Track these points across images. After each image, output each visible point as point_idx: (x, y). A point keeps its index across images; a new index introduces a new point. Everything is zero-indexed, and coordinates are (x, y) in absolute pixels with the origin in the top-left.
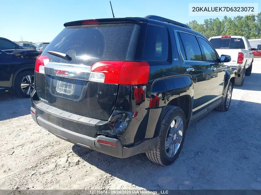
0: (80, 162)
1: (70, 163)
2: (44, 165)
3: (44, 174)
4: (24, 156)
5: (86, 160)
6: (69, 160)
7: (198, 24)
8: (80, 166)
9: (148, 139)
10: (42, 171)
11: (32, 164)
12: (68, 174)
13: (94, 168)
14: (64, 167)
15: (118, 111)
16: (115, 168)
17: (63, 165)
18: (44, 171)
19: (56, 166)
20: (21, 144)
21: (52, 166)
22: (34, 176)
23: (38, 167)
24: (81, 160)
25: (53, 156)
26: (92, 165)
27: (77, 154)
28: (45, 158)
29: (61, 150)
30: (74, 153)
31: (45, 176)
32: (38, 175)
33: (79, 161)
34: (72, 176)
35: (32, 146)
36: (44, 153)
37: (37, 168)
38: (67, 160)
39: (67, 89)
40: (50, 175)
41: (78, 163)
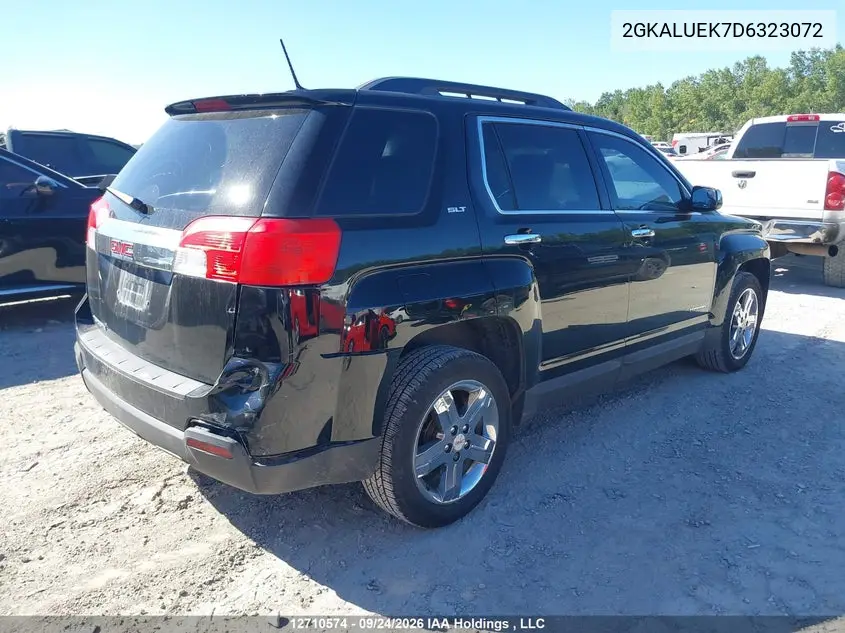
0: (192, 503)
1: (161, 502)
2: (95, 502)
3: (83, 526)
4: (57, 477)
5: (211, 499)
6: (165, 495)
7: (766, 71)
8: (187, 513)
9: (344, 443)
10: (82, 518)
11: (66, 498)
12: (146, 530)
13: (223, 521)
14: (143, 513)
15: (239, 361)
16: (281, 525)
17: (144, 507)
18: (86, 520)
19: (123, 509)
20: (65, 444)
21: (114, 506)
22: (57, 529)
23: (78, 508)
24: (197, 495)
25: (129, 482)
26: (222, 513)
27: (195, 480)
28: (106, 485)
29: (159, 466)
30: (188, 478)
31: (83, 534)
32: (67, 529)
33: (189, 499)
34: (152, 538)
35: (89, 450)
36: (111, 473)
37: (73, 511)
38: (159, 494)
39: (138, 294)
40: (98, 531)
41: (184, 505)
